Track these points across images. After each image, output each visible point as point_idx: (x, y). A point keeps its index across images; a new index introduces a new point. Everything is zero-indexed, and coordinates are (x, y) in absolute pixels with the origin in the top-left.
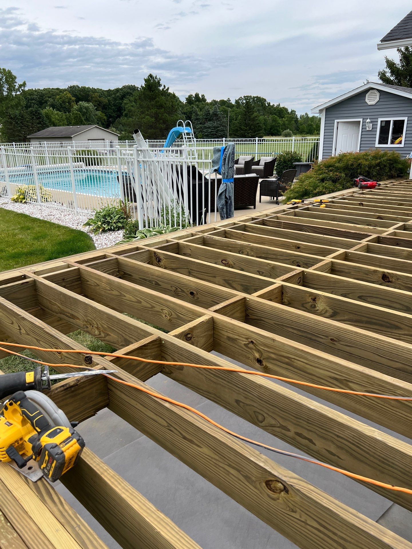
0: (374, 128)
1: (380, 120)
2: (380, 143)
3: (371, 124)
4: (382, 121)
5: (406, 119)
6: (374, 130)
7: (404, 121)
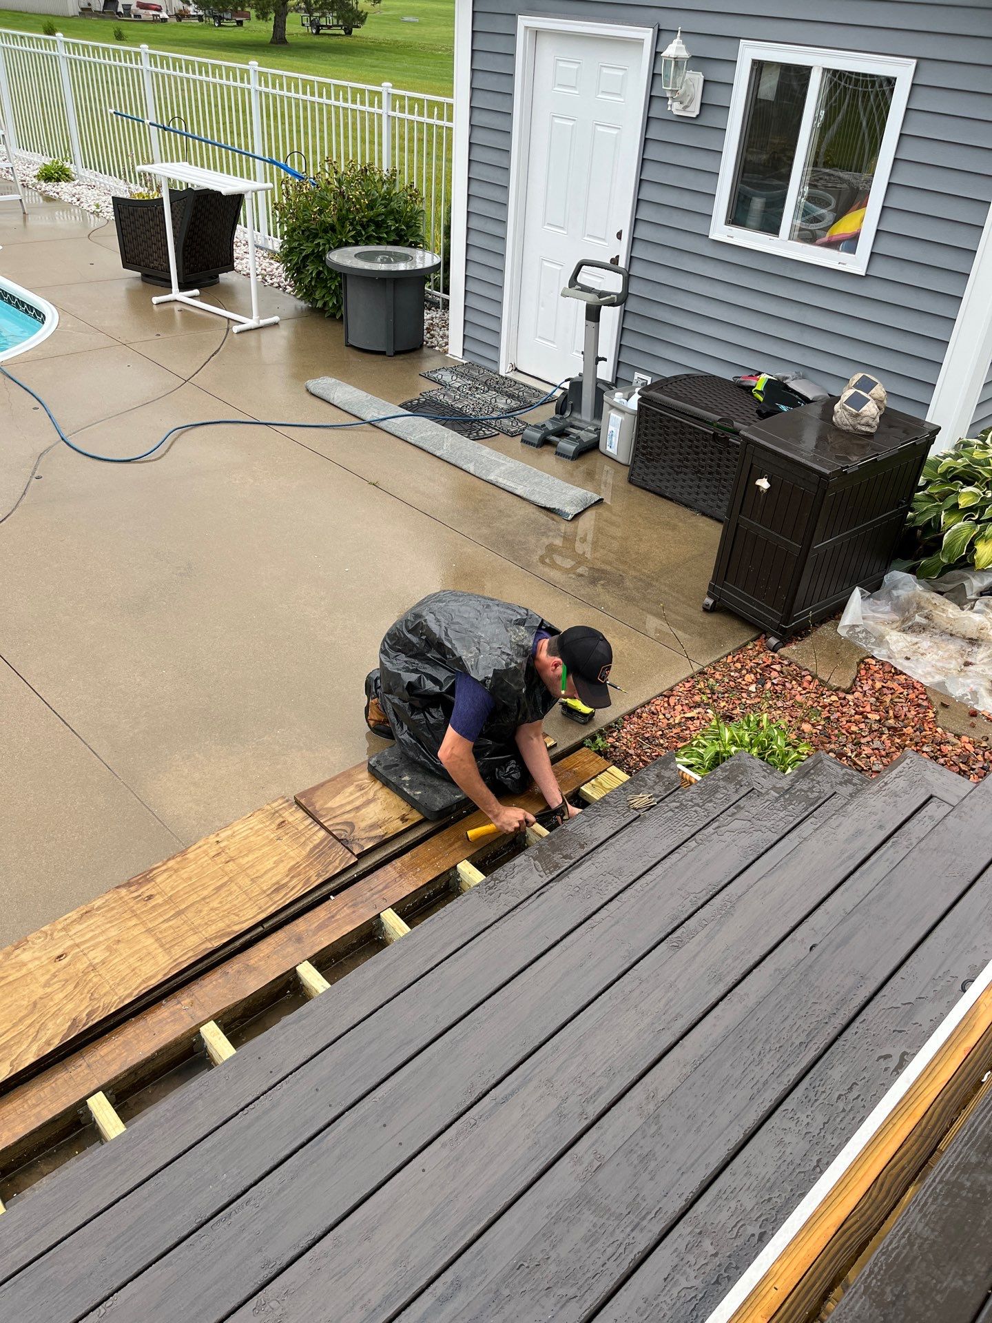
0: (713, 107)
1: (748, 52)
2: (737, 217)
3: (698, 78)
4: (759, 67)
5: (902, 71)
6: (711, 119)
7: (891, 82)
